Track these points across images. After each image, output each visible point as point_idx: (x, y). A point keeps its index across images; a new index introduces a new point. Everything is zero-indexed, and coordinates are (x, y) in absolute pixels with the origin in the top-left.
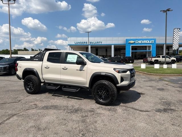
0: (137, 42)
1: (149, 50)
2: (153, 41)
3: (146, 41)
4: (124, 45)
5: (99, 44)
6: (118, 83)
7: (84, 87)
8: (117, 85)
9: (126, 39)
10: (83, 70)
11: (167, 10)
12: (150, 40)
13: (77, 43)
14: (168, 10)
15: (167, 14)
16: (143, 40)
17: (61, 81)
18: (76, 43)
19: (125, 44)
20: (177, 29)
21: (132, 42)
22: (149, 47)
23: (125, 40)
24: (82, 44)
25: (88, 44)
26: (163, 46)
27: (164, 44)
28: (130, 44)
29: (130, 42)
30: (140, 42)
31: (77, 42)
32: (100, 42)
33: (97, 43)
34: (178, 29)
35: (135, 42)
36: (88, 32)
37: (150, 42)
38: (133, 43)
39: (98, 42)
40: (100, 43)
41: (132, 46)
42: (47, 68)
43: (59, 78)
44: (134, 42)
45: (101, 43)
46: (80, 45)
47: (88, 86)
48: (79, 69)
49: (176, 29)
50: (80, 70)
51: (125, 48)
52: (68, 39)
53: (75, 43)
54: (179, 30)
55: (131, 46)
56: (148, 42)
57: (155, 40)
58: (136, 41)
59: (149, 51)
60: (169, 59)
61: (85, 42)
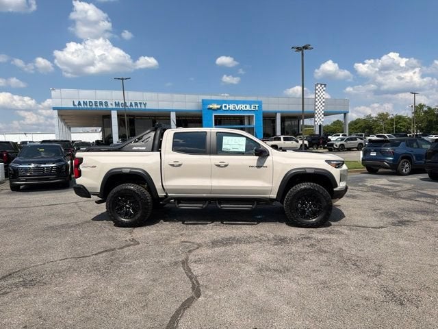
0: (225, 106)
1: (249, 124)
2: (257, 105)
3: (244, 106)
4: (199, 113)
5: (139, 107)
6: (336, 186)
7: (266, 198)
8: (335, 189)
9: (203, 100)
10: (265, 165)
11: (304, 47)
12: (250, 103)
13: (79, 104)
14: (306, 48)
15: (303, 54)
16: (238, 103)
17: (211, 191)
18: (76, 103)
19: (201, 111)
20: (321, 85)
21: (215, 106)
22: (250, 118)
23: (201, 101)
24: (94, 107)
25: (110, 106)
26: (275, 117)
27: (276, 113)
28: (211, 111)
29: (211, 106)
30: (231, 107)
31: (79, 102)
32: (140, 103)
33: (134, 105)
34: (323, 86)
35: (221, 107)
36: (123, 79)
37: (250, 108)
38: (218, 109)
39: (136, 104)
40: (143, 107)
41: (215, 116)
42: (177, 166)
43: (207, 186)
44: (219, 107)
45: (145, 105)
46: (87, 109)
47: (274, 196)
48: (255, 165)
49: (319, 86)
50: (258, 167)
51: (202, 120)
52: (53, 92)
53: (74, 105)
54: (324, 88)
55: (214, 114)
56: (248, 108)
57: (260, 103)
58: (223, 105)
59: (249, 126)
60: (297, 144)
61: (101, 103)
